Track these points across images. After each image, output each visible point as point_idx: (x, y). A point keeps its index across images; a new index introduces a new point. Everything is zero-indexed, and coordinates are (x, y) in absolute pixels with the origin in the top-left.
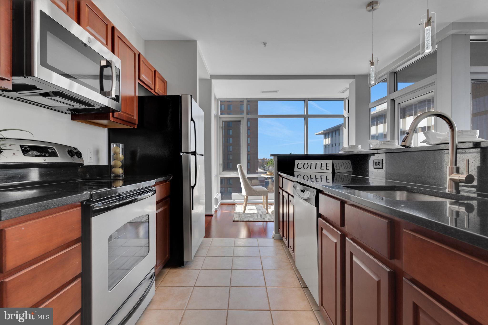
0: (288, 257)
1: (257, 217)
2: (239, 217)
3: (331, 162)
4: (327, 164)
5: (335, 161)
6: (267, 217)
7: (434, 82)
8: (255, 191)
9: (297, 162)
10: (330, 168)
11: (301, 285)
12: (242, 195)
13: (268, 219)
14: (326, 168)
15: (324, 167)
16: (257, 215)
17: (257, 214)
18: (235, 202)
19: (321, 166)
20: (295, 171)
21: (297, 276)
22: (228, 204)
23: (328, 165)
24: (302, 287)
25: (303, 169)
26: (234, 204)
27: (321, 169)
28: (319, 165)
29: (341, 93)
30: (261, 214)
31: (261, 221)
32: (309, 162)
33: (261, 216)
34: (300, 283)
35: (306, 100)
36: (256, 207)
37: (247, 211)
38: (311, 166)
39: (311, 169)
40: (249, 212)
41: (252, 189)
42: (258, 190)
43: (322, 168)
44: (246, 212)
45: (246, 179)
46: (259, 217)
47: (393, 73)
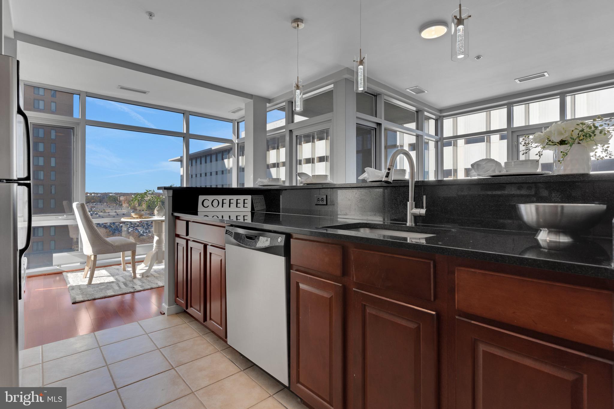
0: (201, 335)
1: (119, 286)
2: (82, 294)
3: (249, 198)
4: (244, 200)
5: (256, 197)
6: (136, 285)
7: (331, 120)
8: (112, 245)
9: (201, 198)
10: (249, 205)
11: (240, 369)
12: (83, 255)
13: (139, 287)
14: (244, 206)
15: (241, 205)
16: (118, 284)
17: (117, 282)
18: (60, 269)
19: (237, 203)
20: (198, 211)
21: (228, 357)
22: (45, 275)
23: (246, 201)
24: (242, 370)
25: (211, 208)
26: (60, 273)
27: (237, 207)
28: (234, 202)
29: (232, 113)
30: (124, 280)
31: (128, 291)
32: (220, 198)
33: (125, 284)
34: (237, 366)
35: (186, 114)
36: (107, 271)
37: (95, 281)
38: (223, 203)
39: (222, 207)
40: (99, 282)
41: (106, 243)
42: (116, 244)
43: (239, 205)
44: (93, 283)
45: (93, 227)
46: (123, 286)
47: (291, 102)
